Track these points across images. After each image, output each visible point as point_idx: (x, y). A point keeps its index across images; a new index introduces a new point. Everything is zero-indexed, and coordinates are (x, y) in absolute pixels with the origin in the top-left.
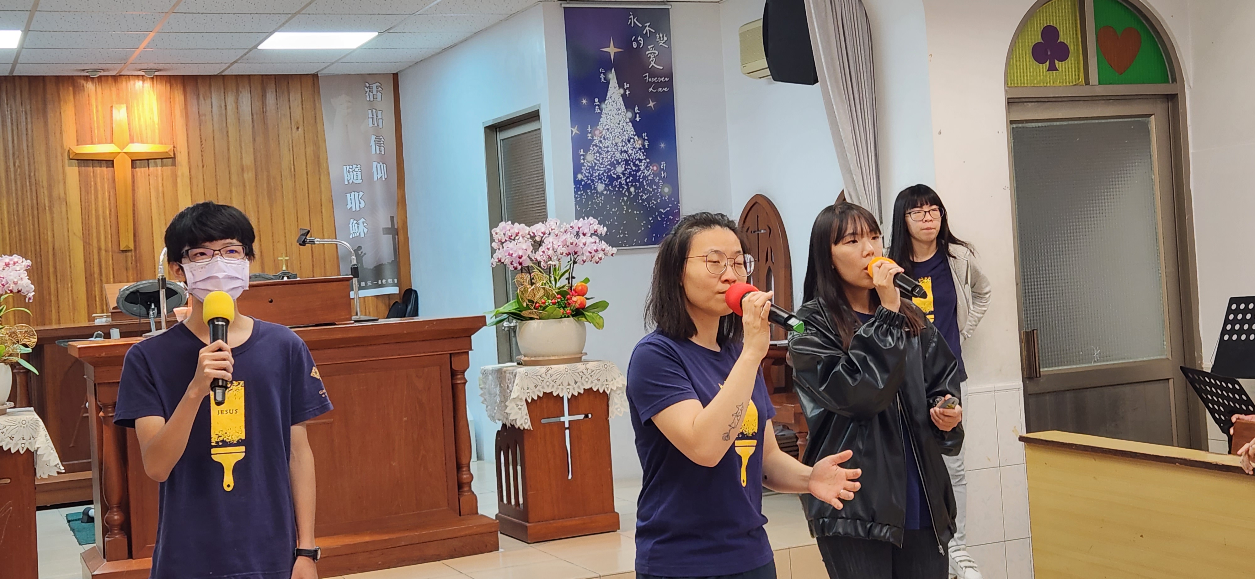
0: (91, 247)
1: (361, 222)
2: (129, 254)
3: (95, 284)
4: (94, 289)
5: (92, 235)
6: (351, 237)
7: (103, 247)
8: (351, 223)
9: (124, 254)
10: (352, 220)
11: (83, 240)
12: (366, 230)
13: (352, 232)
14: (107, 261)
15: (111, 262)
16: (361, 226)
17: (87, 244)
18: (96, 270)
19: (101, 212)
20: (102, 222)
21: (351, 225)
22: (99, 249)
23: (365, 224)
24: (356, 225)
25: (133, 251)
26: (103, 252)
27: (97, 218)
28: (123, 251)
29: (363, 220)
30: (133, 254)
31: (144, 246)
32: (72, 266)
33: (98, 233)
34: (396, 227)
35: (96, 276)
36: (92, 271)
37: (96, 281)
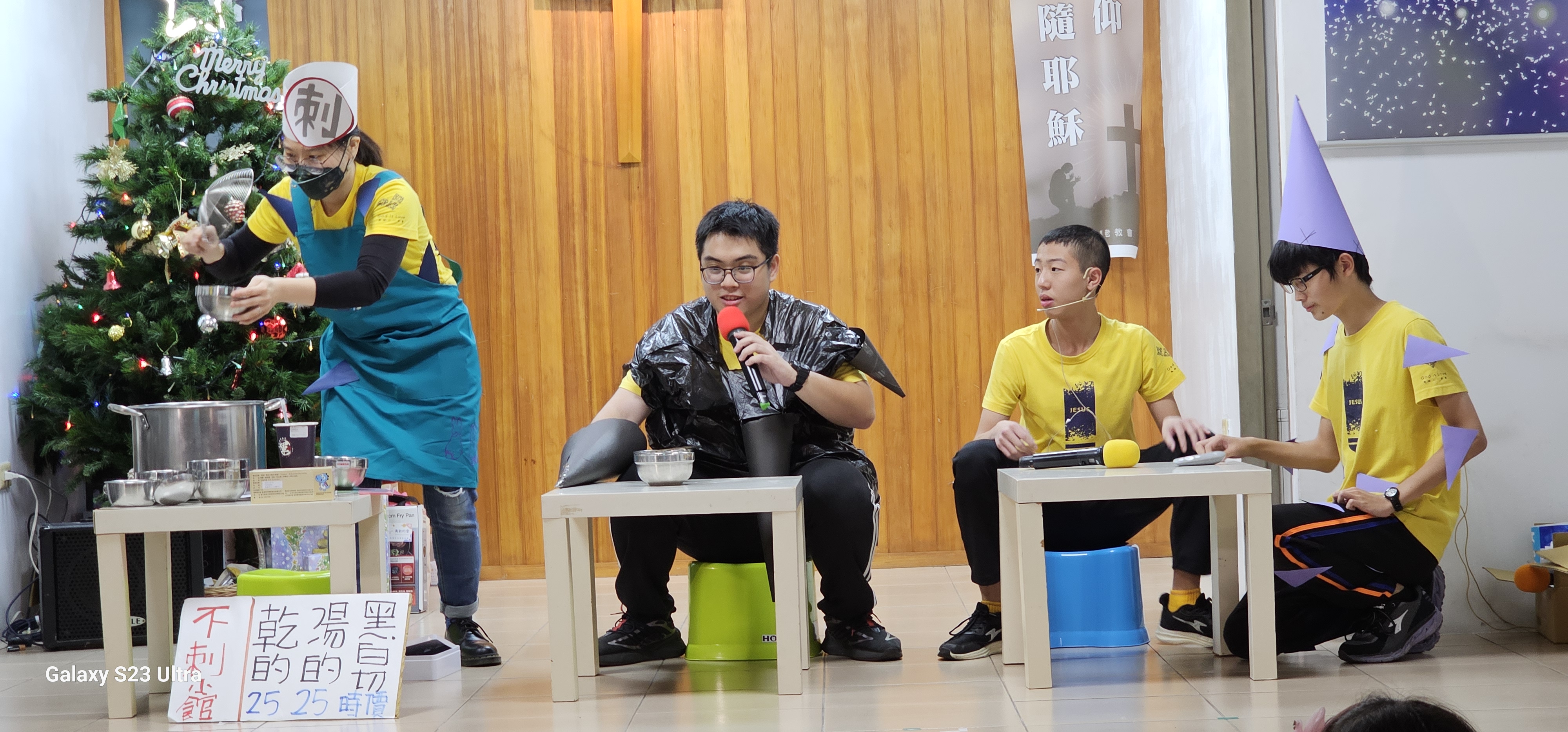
0: (569, 158)
1: (1071, 116)
2: (634, 170)
3: (573, 225)
4: (571, 232)
5: (572, 135)
6: (1051, 145)
7: (590, 156)
8: (1051, 117)
9: (627, 170)
10: (1053, 113)
11: (557, 144)
12: (1080, 133)
13: (1052, 135)
14: (595, 180)
15: (602, 185)
16: (1071, 124)
17: (562, 150)
18: (577, 198)
19: (588, 94)
20: (589, 111)
21: (1050, 122)
22: (584, 160)
23: (1079, 121)
24: (1061, 122)
25: (641, 165)
26: (590, 167)
27: (582, 105)
28: (624, 165)
29: (1075, 112)
30: (642, 169)
31: (662, 156)
32: (537, 191)
33: (583, 131)
34: (1137, 126)
35: (577, 209)
36: (570, 202)
37: (577, 218)
